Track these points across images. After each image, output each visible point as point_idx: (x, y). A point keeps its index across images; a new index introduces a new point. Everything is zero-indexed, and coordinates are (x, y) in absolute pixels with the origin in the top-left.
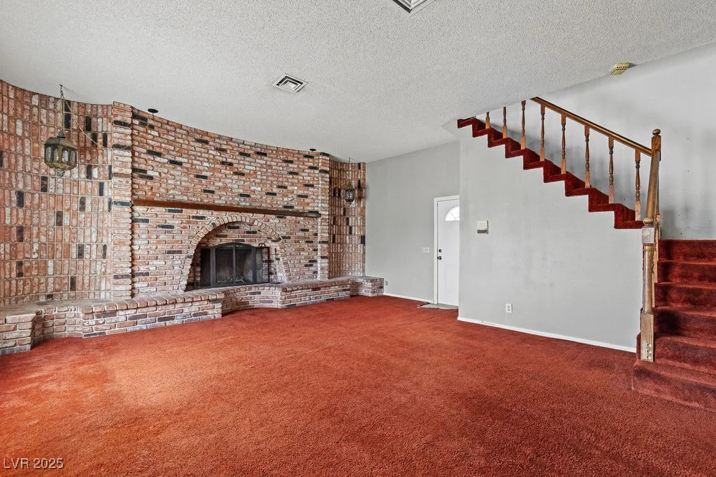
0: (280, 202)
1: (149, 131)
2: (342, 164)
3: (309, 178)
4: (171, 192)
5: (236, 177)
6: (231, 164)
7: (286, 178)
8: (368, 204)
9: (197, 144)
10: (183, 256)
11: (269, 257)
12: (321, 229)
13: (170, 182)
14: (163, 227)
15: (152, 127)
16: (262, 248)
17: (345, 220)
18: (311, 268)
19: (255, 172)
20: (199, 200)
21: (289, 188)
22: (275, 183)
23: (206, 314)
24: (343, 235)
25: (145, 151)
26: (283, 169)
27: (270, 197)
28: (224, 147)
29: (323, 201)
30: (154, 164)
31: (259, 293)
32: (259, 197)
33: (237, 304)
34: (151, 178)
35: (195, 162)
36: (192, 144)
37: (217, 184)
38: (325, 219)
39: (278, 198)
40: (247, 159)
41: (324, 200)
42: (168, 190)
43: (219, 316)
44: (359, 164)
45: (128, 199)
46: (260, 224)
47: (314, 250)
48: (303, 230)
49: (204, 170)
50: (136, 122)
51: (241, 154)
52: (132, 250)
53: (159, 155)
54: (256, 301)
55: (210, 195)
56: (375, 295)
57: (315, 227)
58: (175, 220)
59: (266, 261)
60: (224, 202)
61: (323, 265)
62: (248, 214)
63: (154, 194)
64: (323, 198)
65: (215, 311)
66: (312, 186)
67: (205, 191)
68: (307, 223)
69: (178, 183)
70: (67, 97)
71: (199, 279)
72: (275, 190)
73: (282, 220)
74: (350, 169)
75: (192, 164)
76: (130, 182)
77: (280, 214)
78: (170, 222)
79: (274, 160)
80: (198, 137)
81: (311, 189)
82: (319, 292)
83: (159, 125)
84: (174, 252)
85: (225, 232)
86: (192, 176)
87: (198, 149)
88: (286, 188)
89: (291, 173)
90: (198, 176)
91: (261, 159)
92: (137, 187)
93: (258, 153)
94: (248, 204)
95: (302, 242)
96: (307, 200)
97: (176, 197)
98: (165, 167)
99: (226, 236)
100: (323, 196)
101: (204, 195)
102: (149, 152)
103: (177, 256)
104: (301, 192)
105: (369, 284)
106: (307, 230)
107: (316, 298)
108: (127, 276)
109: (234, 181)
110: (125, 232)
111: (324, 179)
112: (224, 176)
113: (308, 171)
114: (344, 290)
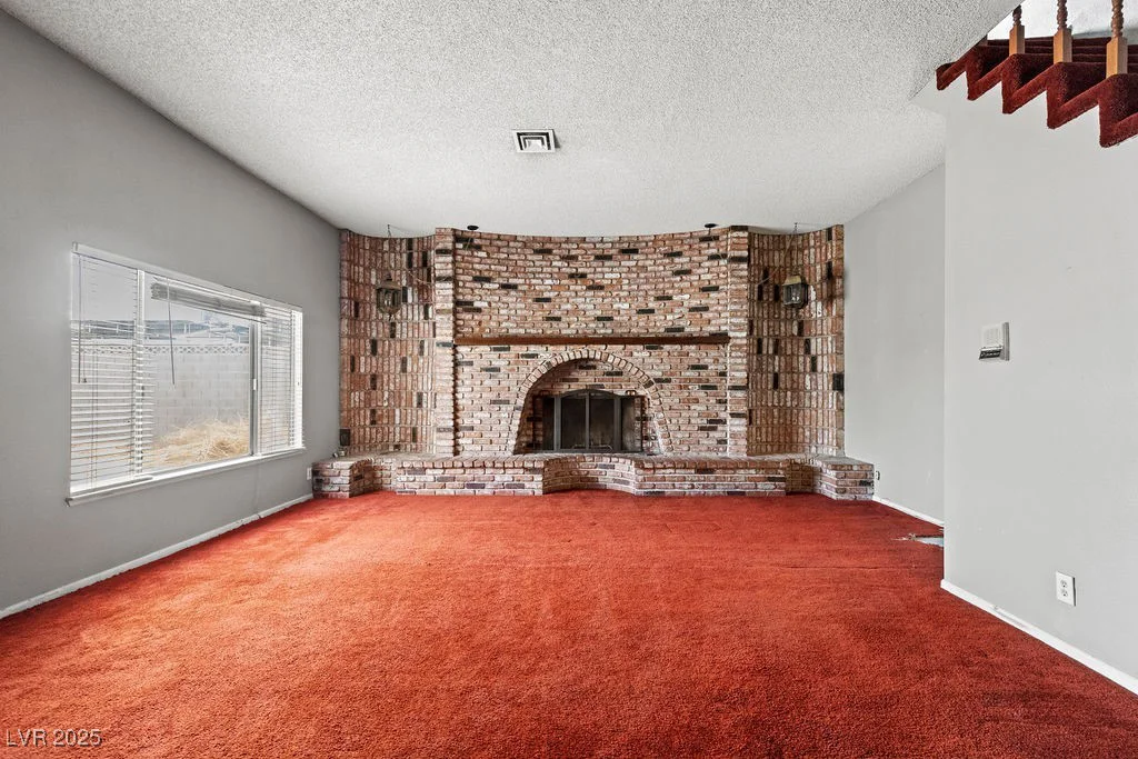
0: (660, 323)
1: (475, 254)
2: (794, 236)
3: (709, 276)
4: (504, 325)
5: (591, 293)
6: (583, 276)
7: (669, 282)
8: (851, 306)
9: (535, 257)
10: (511, 408)
11: (643, 412)
12: (734, 364)
13: (502, 312)
14: (487, 370)
15: (479, 248)
16: (633, 398)
17: (802, 344)
18: (712, 434)
19: (620, 281)
20: (540, 331)
21: (675, 298)
22: (651, 293)
23: (523, 487)
24: (799, 373)
25: (470, 278)
26: (663, 268)
27: (644, 317)
28: (573, 253)
29: (734, 314)
30: (482, 292)
31: (613, 467)
32: (626, 318)
33: (581, 479)
34: (479, 310)
35: (534, 281)
36: (529, 257)
37: (564, 307)
38: (740, 346)
39: (657, 317)
40: (607, 263)
41: (736, 311)
42: (500, 323)
43: (539, 492)
44: (829, 230)
45: (450, 339)
46: (617, 360)
47: (720, 402)
48: (694, 367)
49: (546, 290)
50: (460, 246)
51: (598, 258)
52: (455, 399)
53: (488, 280)
54: (607, 479)
55: (555, 324)
56: (846, 497)
57: (721, 360)
58: (500, 360)
59: (638, 419)
60: (574, 332)
61: (735, 429)
62: (599, 346)
63: (483, 330)
64: (734, 307)
65: (535, 485)
66: (716, 289)
67: (548, 319)
68: (707, 355)
69: (513, 312)
70: (393, 236)
71: (541, 439)
72: (652, 305)
73: (657, 352)
74: (812, 243)
75: (530, 285)
76: (452, 318)
77: (653, 343)
78: (496, 364)
79: (650, 256)
80: (537, 246)
81: (713, 295)
82: (712, 476)
83: (488, 242)
84: (501, 402)
85: (575, 375)
86: (530, 301)
87: (537, 263)
88: (670, 298)
89: (678, 273)
90: (538, 300)
91: (629, 260)
92: (461, 323)
93: (624, 251)
94: (609, 331)
95: (694, 387)
96: (706, 315)
97: (510, 331)
98: (495, 294)
99: (577, 380)
100: (735, 303)
101: (546, 325)
102: (476, 279)
103: (503, 407)
104: (695, 303)
105: (831, 474)
106: (705, 367)
107: (704, 487)
108: (449, 430)
109: (588, 300)
110: (446, 377)
111: (735, 273)
112: (574, 294)
113: (707, 264)
114: (770, 479)
